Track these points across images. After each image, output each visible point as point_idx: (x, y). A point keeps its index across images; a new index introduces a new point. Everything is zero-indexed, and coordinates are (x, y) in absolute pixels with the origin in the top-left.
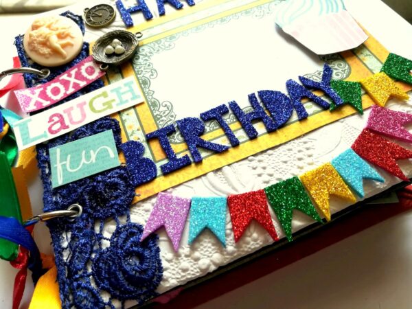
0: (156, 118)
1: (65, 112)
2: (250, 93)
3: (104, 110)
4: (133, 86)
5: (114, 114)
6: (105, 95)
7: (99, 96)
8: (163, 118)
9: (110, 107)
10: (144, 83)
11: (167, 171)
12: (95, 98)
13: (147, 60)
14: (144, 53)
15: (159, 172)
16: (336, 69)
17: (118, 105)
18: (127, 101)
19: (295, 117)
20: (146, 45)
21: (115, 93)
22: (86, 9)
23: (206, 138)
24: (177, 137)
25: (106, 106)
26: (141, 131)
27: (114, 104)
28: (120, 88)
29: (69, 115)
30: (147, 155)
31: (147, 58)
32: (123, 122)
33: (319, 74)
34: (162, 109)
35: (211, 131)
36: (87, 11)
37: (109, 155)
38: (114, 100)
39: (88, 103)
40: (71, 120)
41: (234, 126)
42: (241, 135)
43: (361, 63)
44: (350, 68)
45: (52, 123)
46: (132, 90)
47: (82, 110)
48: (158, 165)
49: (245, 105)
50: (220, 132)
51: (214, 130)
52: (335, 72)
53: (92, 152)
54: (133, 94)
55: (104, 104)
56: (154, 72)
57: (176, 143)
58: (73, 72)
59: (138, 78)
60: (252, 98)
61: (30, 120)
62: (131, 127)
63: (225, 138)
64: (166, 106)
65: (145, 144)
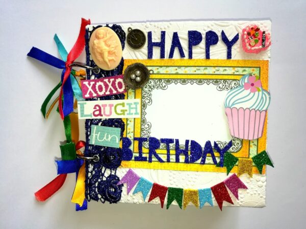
0: (142, 130)
1: (103, 105)
2: (188, 139)
3: (121, 114)
4: (138, 105)
5: (124, 119)
6: (123, 105)
7: (120, 104)
8: (145, 131)
9: (124, 114)
10: (144, 106)
11: (137, 159)
12: (118, 105)
13: (150, 91)
14: (150, 85)
15: (133, 158)
16: (234, 145)
17: (128, 114)
18: (132, 114)
19: (199, 161)
20: (153, 79)
21: (128, 106)
22: (130, 28)
23: (158, 151)
24: (146, 144)
25: (122, 112)
26: (133, 134)
27: (126, 113)
28: (131, 104)
29: (104, 109)
30: (131, 148)
31: (150, 89)
32: (127, 124)
33: (225, 144)
34: (146, 126)
35: (161, 149)
36: (130, 30)
37: (116, 141)
38: (126, 111)
39: (114, 106)
40: (104, 112)
41: (173, 152)
42: (173, 158)
43: (248, 148)
44: (241, 148)
45: (95, 110)
46: (136, 108)
47: (111, 109)
48: (134, 154)
49: (182, 143)
50: (165, 152)
51: (163, 149)
52: (233, 146)
53: (109, 135)
54: (136, 111)
55: (121, 111)
56: (151, 100)
57: (145, 148)
58: (112, 80)
59: (142, 101)
60: (187, 142)
61: (85, 103)
62: (129, 129)
63: (166, 156)
64: (148, 125)
65: (132, 141)
